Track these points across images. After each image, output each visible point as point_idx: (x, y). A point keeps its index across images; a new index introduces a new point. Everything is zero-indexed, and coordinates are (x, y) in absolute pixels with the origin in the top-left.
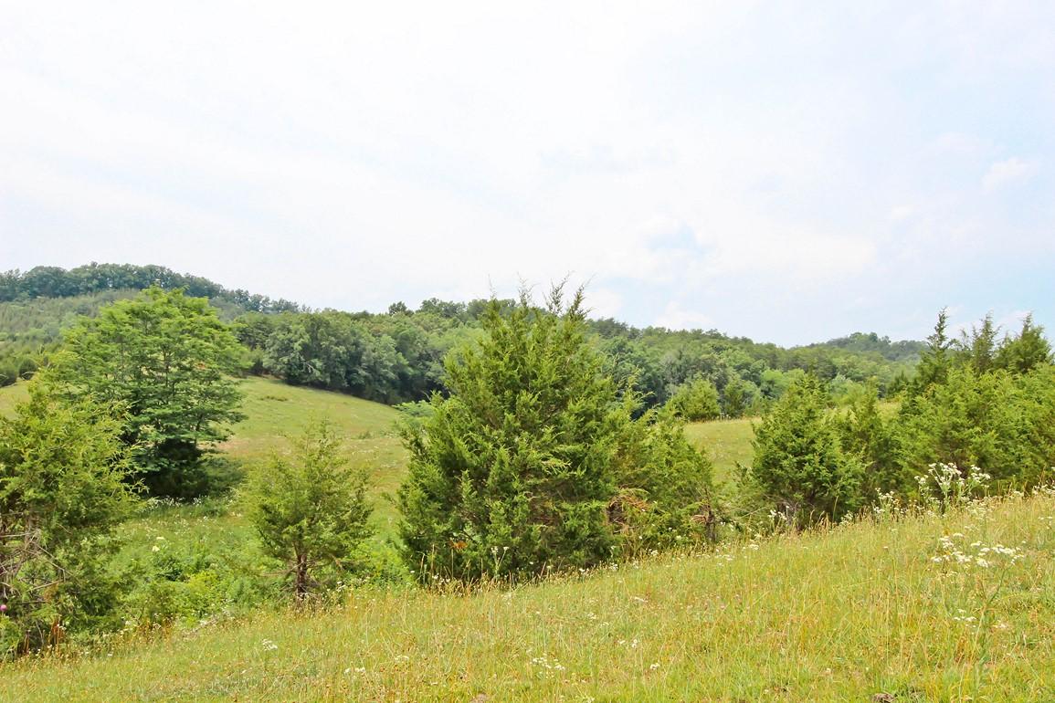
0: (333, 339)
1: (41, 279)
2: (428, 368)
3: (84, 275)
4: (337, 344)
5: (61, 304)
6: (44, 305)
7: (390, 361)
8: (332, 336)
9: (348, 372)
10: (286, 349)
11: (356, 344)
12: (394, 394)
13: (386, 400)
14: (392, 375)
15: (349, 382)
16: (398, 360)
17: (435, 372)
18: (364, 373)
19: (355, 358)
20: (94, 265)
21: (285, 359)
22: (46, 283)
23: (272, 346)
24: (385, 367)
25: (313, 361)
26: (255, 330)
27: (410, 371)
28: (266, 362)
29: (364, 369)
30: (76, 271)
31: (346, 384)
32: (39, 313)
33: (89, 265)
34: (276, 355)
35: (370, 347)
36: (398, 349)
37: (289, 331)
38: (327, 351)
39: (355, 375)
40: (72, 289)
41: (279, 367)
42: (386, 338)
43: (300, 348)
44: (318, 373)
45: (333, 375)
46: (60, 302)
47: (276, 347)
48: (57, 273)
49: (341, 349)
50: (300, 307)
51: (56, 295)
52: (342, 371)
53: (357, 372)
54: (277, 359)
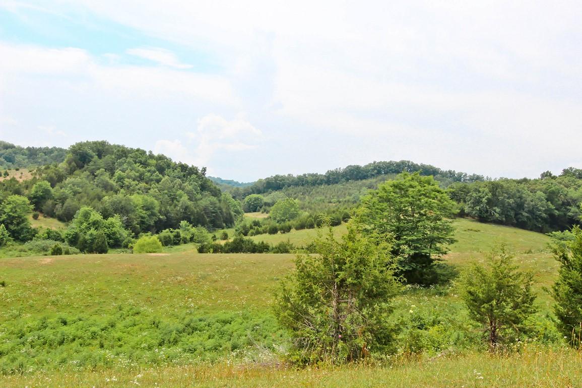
0: (506, 195)
1: (350, 172)
2: (569, 210)
3: (370, 168)
4: (509, 198)
5: (360, 183)
6: (353, 186)
7: (543, 207)
8: (505, 193)
9: (516, 214)
10: (478, 202)
11: (520, 197)
12: (547, 227)
13: (541, 230)
14: (544, 215)
15: (517, 220)
16: (548, 206)
17: (573, 212)
18: (526, 214)
19: (520, 206)
20: (375, 162)
21: (478, 208)
22: (353, 173)
23: (470, 200)
24: (540, 210)
25: (494, 208)
26: (460, 192)
27: (557, 213)
28: (467, 210)
29: (526, 212)
30: (366, 166)
31: (515, 221)
32: (350, 189)
33: (373, 163)
34: (472, 206)
35: (529, 199)
36: (548, 200)
37: (479, 192)
38: (503, 203)
39: (520, 216)
40: (364, 176)
41: (474, 212)
42: (539, 193)
43: (486, 201)
44: (497, 215)
45: (507, 216)
46: (360, 182)
47: (472, 201)
48: (358, 168)
49: (511, 201)
50: (485, 178)
51: (357, 179)
52: (512, 213)
53: (522, 214)
54: (473, 208)
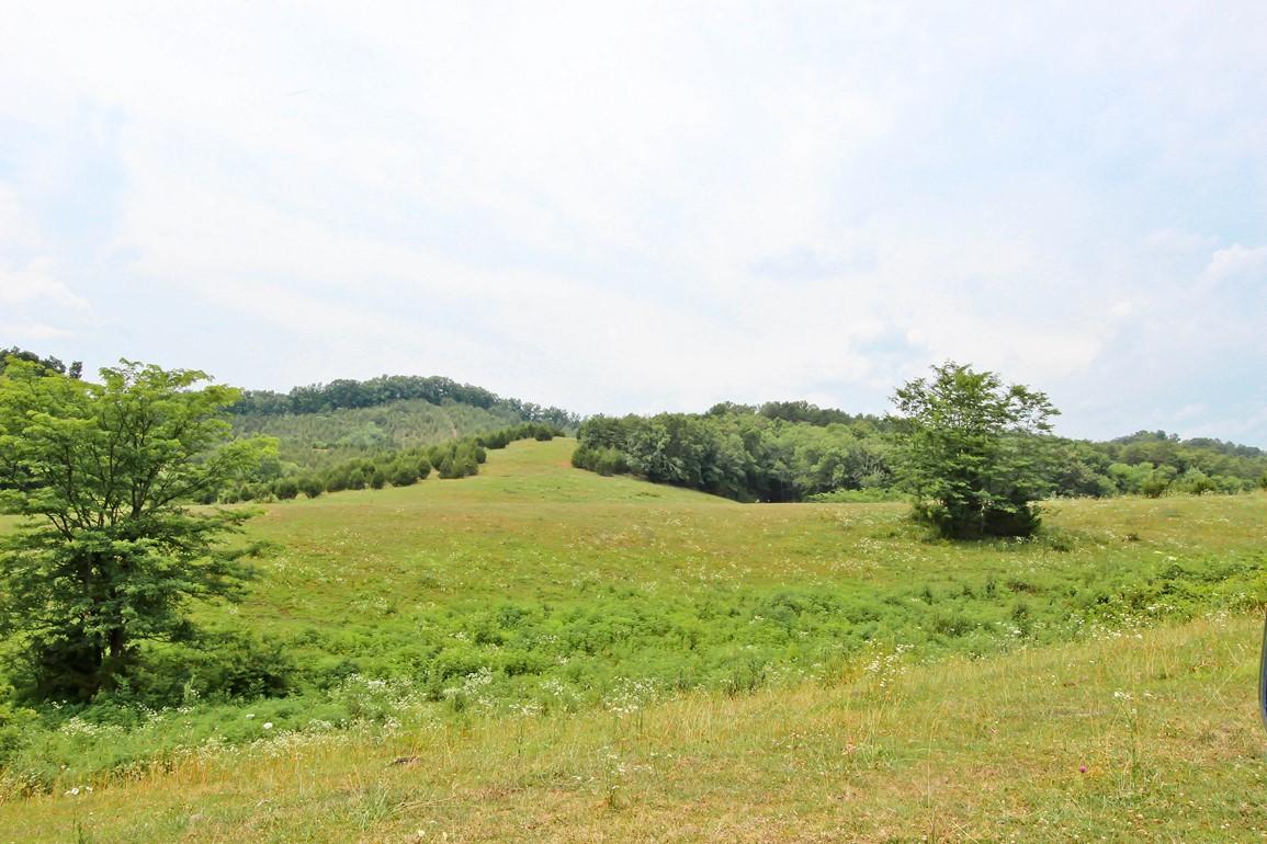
0: (690, 437)
1: (340, 392)
2: (771, 466)
3: (376, 387)
4: (696, 443)
5: (360, 414)
6: (342, 416)
7: (740, 458)
8: (691, 434)
9: (703, 470)
10: (650, 447)
11: (713, 443)
12: (744, 492)
13: (736, 497)
14: (742, 473)
15: (705, 480)
16: (747, 458)
17: (777, 470)
18: (717, 470)
19: (710, 457)
20: (385, 377)
21: (649, 458)
22: (344, 395)
23: (635, 445)
24: (737, 465)
25: (674, 459)
26: (609, 432)
27: (758, 469)
28: (630, 461)
29: (718, 467)
30: (370, 383)
31: (702, 482)
32: (341, 424)
33: (380, 377)
34: (640, 454)
35: (723, 445)
36: (747, 448)
37: (651, 430)
38: (686, 450)
39: (710, 473)
40: (366, 401)
41: (643, 465)
42: (735, 437)
43: (663, 447)
44: (679, 471)
45: (692, 473)
46: (358, 412)
47: (639, 446)
48: (353, 384)
49: (699, 448)
50: (569, 415)
51: (354, 407)
52: (698, 469)
53: (711, 470)
54: (640, 457)
